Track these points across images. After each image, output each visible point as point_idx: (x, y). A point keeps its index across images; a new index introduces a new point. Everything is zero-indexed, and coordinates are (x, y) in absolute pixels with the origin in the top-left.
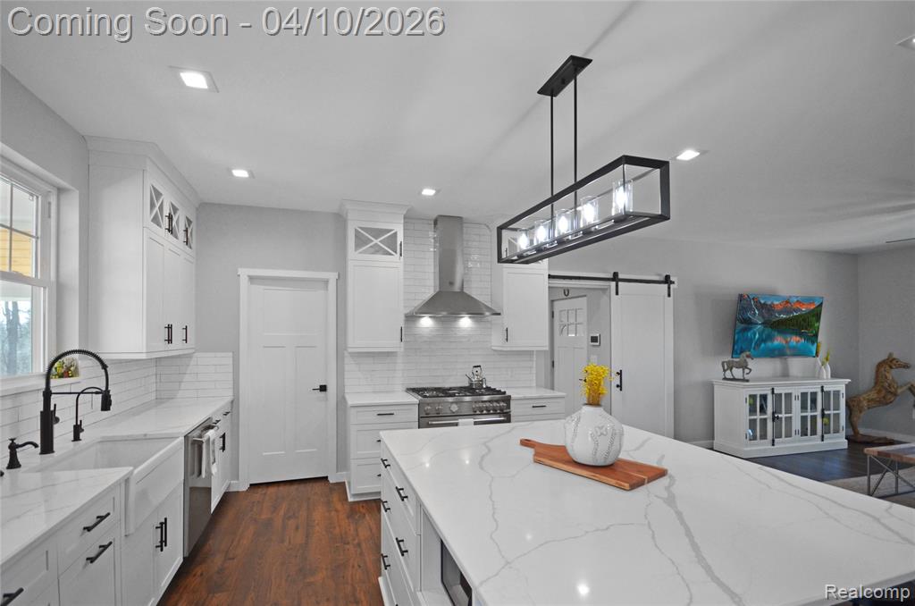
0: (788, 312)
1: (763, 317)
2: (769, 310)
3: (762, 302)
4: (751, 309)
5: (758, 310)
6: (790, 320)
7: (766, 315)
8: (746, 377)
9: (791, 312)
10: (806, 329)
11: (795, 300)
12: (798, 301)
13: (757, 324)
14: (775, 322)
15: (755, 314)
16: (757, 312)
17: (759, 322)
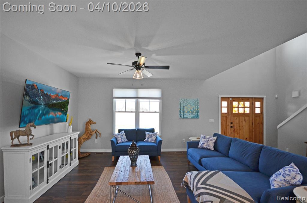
0: (57, 100)
1: (45, 102)
2: (48, 97)
3: (45, 93)
4: (38, 96)
5: (43, 97)
6: (58, 104)
7: (47, 100)
10: (64, 109)
12: (61, 96)
13: (41, 105)
14: (51, 104)
15: (40, 99)
16: (42, 98)
17: (43, 104)
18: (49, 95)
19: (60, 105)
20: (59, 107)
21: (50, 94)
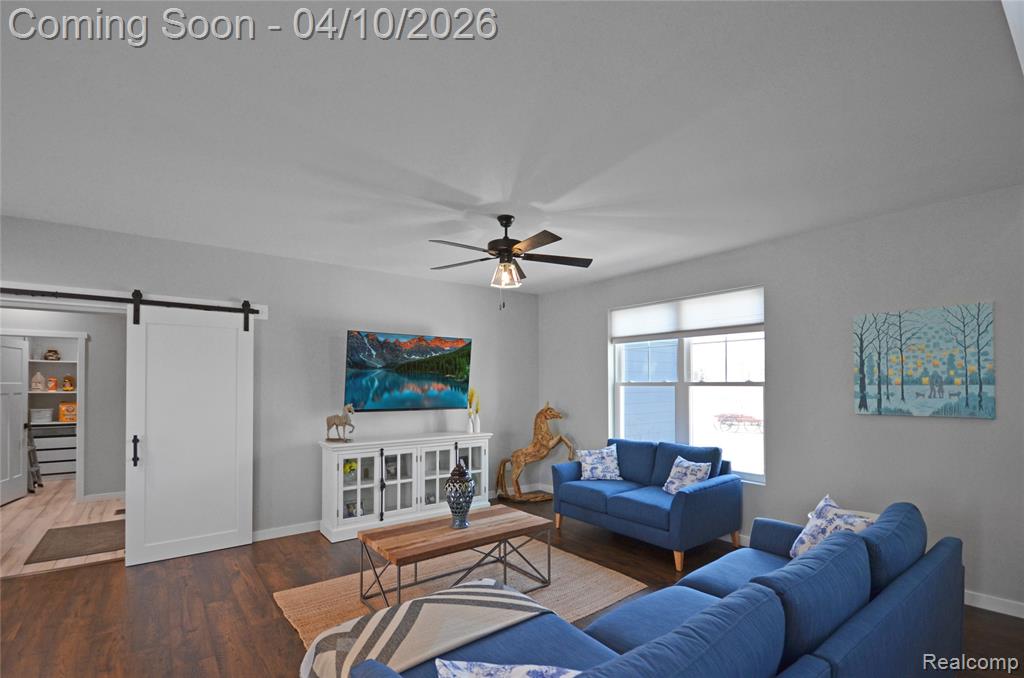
0: (422, 352)
1: (385, 360)
2: (392, 350)
3: (381, 339)
4: (364, 348)
5: (376, 351)
6: (426, 362)
7: (388, 357)
8: (348, 436)
9: (428, 353)
10: (453, 374)
12: (437, 338)
13: (375, 368)
14: (403, 365)
15: (371, 355)
16: (374, 353)
17: (379, 366)
18: (394, 343)
19: (438, 363)
20: (432, 369)
21: (397, 340)
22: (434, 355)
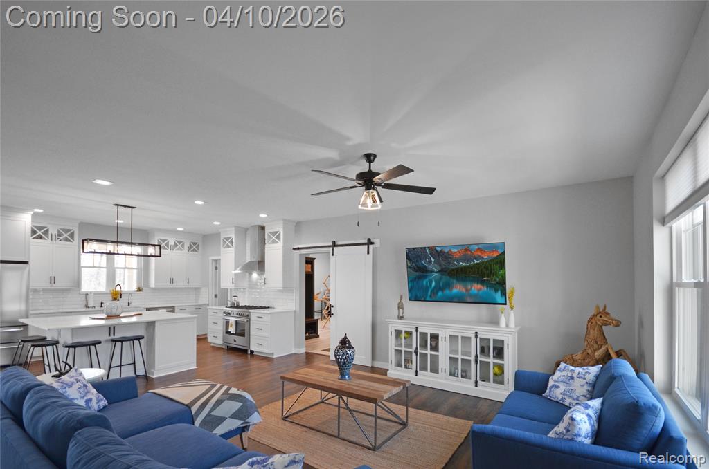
0: (468, 260)
1: (440, 266)
2: (445, 256)
3: (439, 249)
4: (426, 257)
5: (434, 258)
6: (471, 267)
7: (443, 263)
9: (472, 260)
10: (488, 277)
11: (476, 247)
12: (479, 249)
13: (433, 272)
14: (453, 270)
15: (430, 262)
16: (433, 260)
17: (436, 270)
18: (448, 252)
19: (478, 269)
20: (474, 273)
21: (450, 250)
22: (476, 262)
